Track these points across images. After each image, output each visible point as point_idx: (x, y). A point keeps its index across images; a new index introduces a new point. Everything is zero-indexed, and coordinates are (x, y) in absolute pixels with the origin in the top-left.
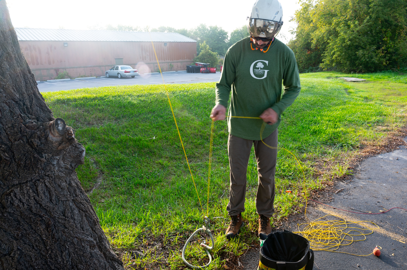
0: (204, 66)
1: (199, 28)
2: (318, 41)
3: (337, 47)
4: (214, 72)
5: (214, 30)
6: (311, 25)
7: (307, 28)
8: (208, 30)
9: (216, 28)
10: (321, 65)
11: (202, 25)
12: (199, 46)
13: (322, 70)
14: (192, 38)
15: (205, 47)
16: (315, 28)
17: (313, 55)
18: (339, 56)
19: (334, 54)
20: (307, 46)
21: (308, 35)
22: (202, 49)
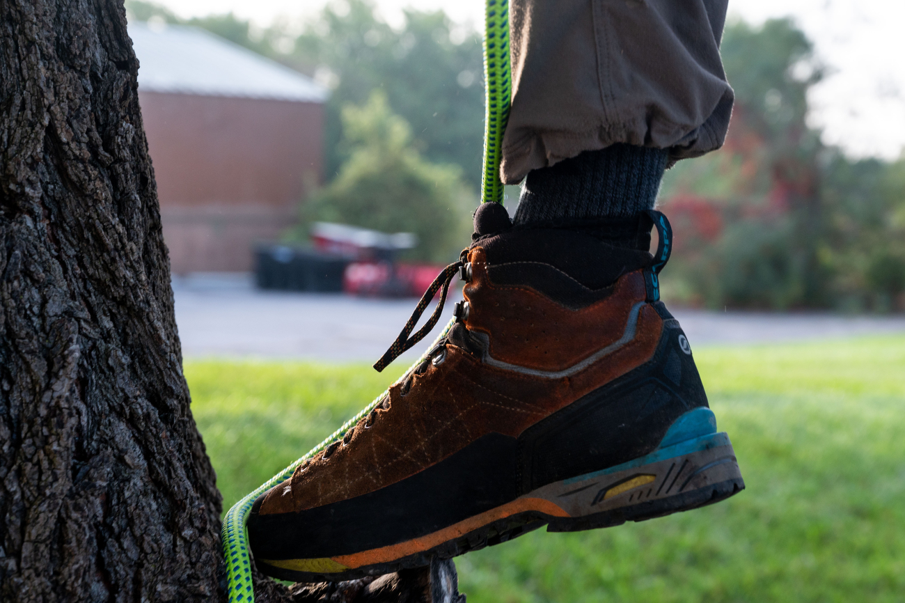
0: (375, 256)
5: (427, 31)
8: (385, 28)
14: (287, 63)
15: (381, 133)
22: (360, 142)
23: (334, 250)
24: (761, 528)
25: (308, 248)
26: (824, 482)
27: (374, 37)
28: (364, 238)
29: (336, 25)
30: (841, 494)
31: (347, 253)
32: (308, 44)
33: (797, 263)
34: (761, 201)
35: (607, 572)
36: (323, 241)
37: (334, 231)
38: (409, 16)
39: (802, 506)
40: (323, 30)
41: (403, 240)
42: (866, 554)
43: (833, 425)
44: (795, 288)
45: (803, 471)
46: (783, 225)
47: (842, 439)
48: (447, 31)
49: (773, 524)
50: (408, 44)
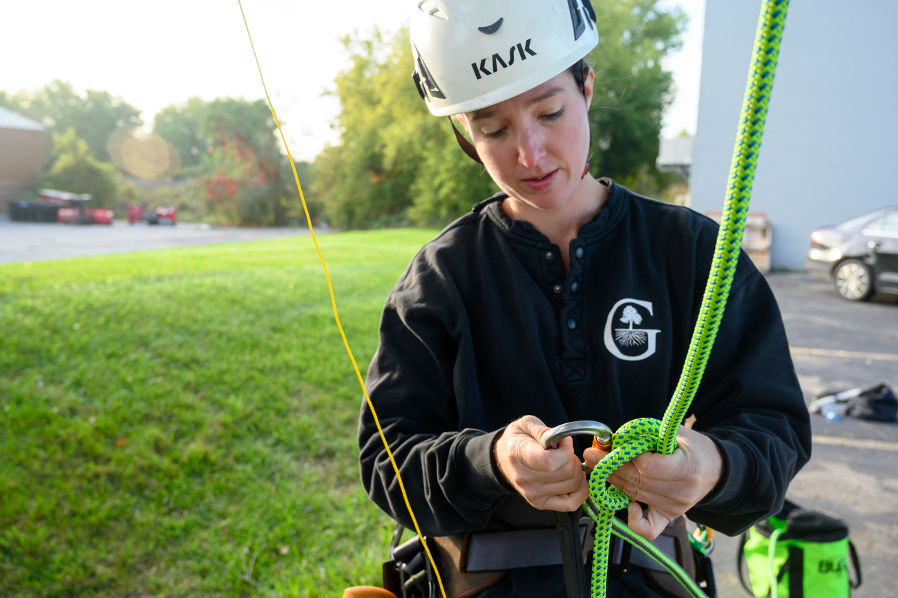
0: (72, 204)
1: (48, 91)
2: (399, 152)
3: (448, 170)
4: (107, 222)
5: (99, 100)
6: (380, 110)
7: (370, 117)
8: (77, 98)
9: (105, 97)
10: (412, 213)
11: (58, 83)
12: (50, 143)
13: (412, 224)
14: (25, 114)
15: (73, 147)
16: (389, 120)
17: (388, 185)
18: (454, 191)
19: (441, 185)
20: (373, 163)
21: (373, 134)
22: (62, 150)
23: (52, 201)
24: (222, 343)
25: (38, 201)
26: (259, 315)
27: (72, 102)
28: (66, 196)
29: (52, 95)
30: (267, 321)
31: (59, 203)
32: (38, 104)
33: (271, 205)
34: (257, 179)
35: (129, 379)
36: (46, 198)
37: (51, 193)
38: (89, 92)
39: (245, 329)
40: (45, 98)
41: (86, 197)
42: (275, 352)
43: (267, 285)
44: (271, 217)
45: (249, 311)
46: (265, 188)
47: (270, 292)
48: (110, 101)
49: (229, 340)
50: (90, 106)
